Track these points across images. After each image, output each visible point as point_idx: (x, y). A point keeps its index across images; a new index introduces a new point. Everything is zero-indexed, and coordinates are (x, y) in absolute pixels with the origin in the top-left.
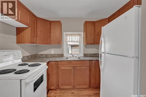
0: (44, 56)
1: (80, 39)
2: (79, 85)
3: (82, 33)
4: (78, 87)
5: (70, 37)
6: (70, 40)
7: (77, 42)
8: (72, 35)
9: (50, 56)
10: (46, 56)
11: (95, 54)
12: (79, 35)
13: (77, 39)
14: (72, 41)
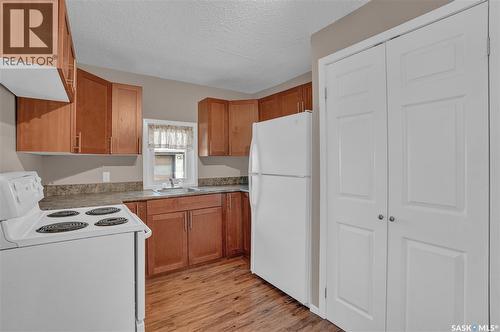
0: (75, 191)
1: (188, 141)
2: (200, 255)
3: (195, 126)
4: (197, 260)
5: (163, 134)
6: (163, 142)
7: (182, 147)
8: (167, 127)
9: (96, 190)
10: (84, 190)
11: (225, 179)
12: (187, 129)
13: (180, 139)
14: (167, 146)
